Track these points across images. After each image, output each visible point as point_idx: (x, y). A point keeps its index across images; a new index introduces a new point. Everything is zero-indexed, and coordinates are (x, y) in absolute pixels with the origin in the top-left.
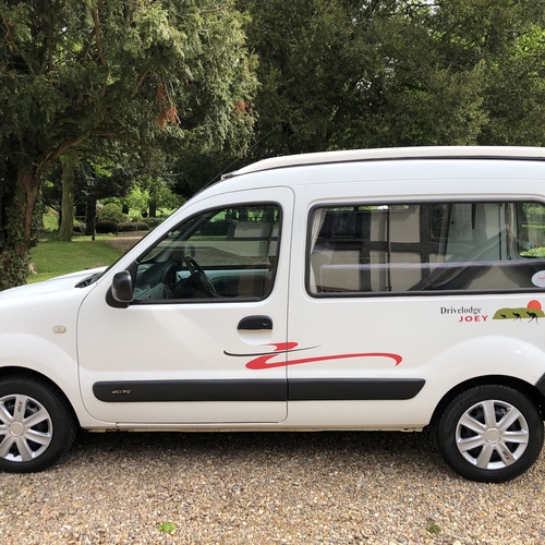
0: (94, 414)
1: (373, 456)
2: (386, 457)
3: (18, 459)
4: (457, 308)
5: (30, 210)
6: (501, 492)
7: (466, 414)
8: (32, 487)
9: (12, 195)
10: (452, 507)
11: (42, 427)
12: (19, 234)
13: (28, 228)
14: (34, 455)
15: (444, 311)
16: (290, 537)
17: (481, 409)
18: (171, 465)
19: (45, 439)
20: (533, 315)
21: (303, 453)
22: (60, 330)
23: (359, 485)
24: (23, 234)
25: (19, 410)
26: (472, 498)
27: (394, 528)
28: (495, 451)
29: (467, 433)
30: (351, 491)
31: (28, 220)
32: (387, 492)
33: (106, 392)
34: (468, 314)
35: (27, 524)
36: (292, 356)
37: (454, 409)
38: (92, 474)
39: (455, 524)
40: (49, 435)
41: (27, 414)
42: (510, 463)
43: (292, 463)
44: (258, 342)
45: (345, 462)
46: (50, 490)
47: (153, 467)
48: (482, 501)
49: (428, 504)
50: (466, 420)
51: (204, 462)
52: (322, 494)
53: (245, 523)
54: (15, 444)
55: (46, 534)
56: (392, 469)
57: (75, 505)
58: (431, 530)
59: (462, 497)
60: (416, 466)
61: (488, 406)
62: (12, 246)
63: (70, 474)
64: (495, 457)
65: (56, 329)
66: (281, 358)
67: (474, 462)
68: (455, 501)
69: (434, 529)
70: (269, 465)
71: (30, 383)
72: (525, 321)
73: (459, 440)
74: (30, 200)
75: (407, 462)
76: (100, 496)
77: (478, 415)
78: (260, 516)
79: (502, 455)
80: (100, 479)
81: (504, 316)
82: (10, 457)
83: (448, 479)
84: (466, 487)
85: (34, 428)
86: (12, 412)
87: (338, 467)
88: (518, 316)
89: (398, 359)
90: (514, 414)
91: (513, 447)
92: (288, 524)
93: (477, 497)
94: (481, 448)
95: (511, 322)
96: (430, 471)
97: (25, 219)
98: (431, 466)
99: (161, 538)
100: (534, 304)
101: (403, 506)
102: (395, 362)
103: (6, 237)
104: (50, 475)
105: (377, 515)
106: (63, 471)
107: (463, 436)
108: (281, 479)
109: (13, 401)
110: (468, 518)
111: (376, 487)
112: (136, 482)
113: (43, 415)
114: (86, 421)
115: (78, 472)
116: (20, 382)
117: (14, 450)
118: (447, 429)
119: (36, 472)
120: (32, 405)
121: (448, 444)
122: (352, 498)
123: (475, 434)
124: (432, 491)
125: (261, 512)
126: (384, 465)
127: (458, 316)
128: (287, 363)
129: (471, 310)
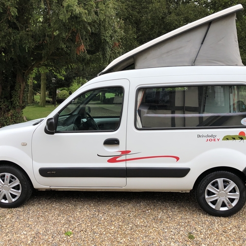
0: (40, 182)
1: (168, 204)
2: (174, 204)
3: (7, 202)
4: (205, 135)
5: (22, 92)
6: (226, 221)
7: (210, 185)
8: (12, 214)
9: (14, 86)
10: (202, 228)
11: (17, 188)
12: (17, 103)
13: (21, 100)
14: (14, 200)
15: (199, 136)
16: (124, 240)
17: (217, 182)
18: (75, 206)
19: (18, 193)
20: (242, 139)
21: (135, 202)
22: (24, 145)
23: (159, 217)
24: (19, 103)
25: (7, 180)
26: (212, 223)
27: (173, 237)
28: (223, 202)
29: (210, 193)
30: (155, 220)
31: (21, 96)
32: (172, 220)
33: (45, 172)
34: (211, 138)
35: (7, 230)
36: (128, 157)
37: (204, 182)
38: (39, 209)
39: (202, 235)
40: (20, 191)
41: (10, 182)
42: (231, 208)
43: (130, 206)
44: (113, 151)
45: (154, 206)
46: (19, 216)
47: (67, 206)
48: (216, 225)
49: (191, 226)
50: (210, 188)
51: (90, 205)
52: (142, 220)
53: (104, 233)
54: (5, 195)
55: (15, 235)
56: (176, 210)
57: (30, 223)
58: (189, 237)
59: (207, 223)
60: (187, 209)
61: (220, 181)
62: (14, 108)
63: (29, 209)
64: (224, 205)
65: (23, 144)
66: (123, 157)
67: (214, 207)
68: (204, 225)
69: (191, 237)
70: (119, 207)
71: (12, 168)
72: (238, 141)
73: (207, 197)
74: (22, 88)
75: (183, 207)
76: (41, 219)
77: (215, 185)
78: (112, 229)
79: (227, 204)
80: (42, 212)
81: (228, 139)
82: (3, 201)
83: (202, 215)
84: (209, 219)
85: (13, 188)
86: (3, 181)
87: (151, 208)
88: (234, 139)
89: (178, 159)
90: (232, 185)
91: (232, 200)
92: (124, 233)
93: (214, 223)
94: (217, 200)
95: (231, 142)
96: (193, 211)
97: (20, 96)
98: (194, 209)
99: (65, 238)
100: (242, 133)
101: (179, 227)
102: (176, 160)
103: (12, 104)
104: (20, 209)
105: (166, 230)
106: (26, 208)
107: (208, 195)
108: (124, 213)
109: (4, 176)
110: (209, 233)
111: (167, 217)
112: (58, 213)
113: (17, 182)
114: (36, 185)
115: (33, 208)
116: (7, 167)
117: (5, 198)
118: (201, 192)
119: (14, 208)
120: (12, 178)
121: (201, 198)
122: (155, 223)
123: (214, 194)
124: (193, 220)
125: (113, 228)
126: (172, 208)
127: (206, 139)
128: (126, 160)
129: (212, 136)
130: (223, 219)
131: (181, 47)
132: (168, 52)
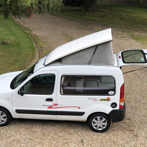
0: (15, 115)
1: (77, 125)
4: (92, 98)
7: (94, 119)
8: (3, 130)
11: (5, 118)
14: (3, 123)
15: (89, 99)
16: (54, 142)
18: (32, 126)
19: (5, 120)
20: (108, 100)
21: (61, 124)
22: (8, 99)
23: (71, 132)
26: (93, 135)
27: (74, 141)
28: (100, 126)
29: (94, 123)
32: (76, 134)
33: (18, 111)
35: (4, 137)
36: (57, 106)
38: (15, 127)
39: (87, 141)
40: (6, 119)
41: (1, 115)
42: (103, 129)
43: (58, 126)
44: (50, 103)
45: (70, 126)
46: (7, 130)
47: (28, 126)
49: (83, 137)
51: (39, 125)
52: (63, 134)
53: (46, 139)
57: (13, 134)
58: (81, 142)
61: (98, 118)
64: (100, 128)
67: (96, 128)
68: (89, 136)
69: (82, 141)
70: (53, 126)
72: (106, 101)
73: (93, 124)
75: (84, 127)
76: (18, 132)
77: (96, 119)
80: (17, 128)
81: (102, 100)
83: (91, 131)
84: (93, 133)
85: (3, 118)
87: (68, 127)
88: (105, 100)
89: (79, 108)
90: (104, 119)
91: (104, 126)
92: (54, 139)
94: (97, 126)
95: (103, 102)
99: (30, 141)
100: (109, 98)
101: (78, 137)
104: (7, 127)
105: (72, 138)
106: (9, 126)
108: (55, 130)
110: (90, 140)
111: (75, 132)
112: (25, 129)
113: (5, 115)
115: (12, 126)
118: (90, 122)
119: (3, 126)
120: (2, 113)
121: (90, 124)
122: (69, 135)
123: (96, 123)
124: (86, 134)
125: (49, 137)
126: (78, 127)
127: (92, 100)
128: (56, 108)
129: (95, 99)
130: (99, 133)
131: (83, 55)
132: (77, 57)
